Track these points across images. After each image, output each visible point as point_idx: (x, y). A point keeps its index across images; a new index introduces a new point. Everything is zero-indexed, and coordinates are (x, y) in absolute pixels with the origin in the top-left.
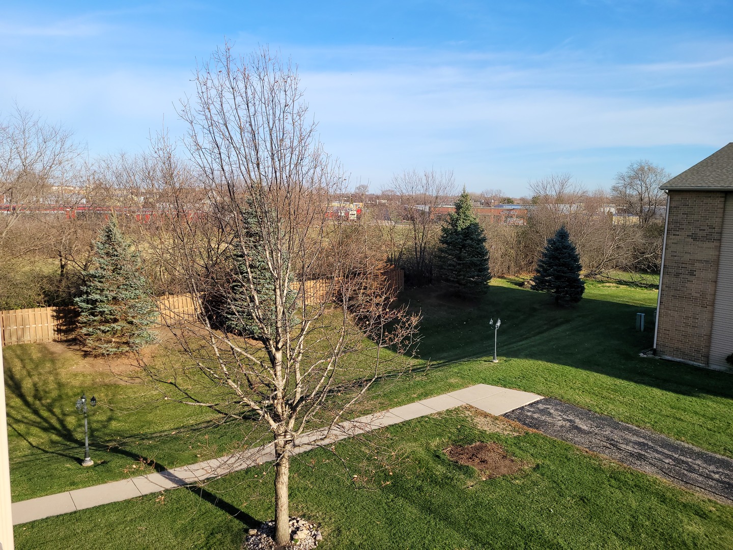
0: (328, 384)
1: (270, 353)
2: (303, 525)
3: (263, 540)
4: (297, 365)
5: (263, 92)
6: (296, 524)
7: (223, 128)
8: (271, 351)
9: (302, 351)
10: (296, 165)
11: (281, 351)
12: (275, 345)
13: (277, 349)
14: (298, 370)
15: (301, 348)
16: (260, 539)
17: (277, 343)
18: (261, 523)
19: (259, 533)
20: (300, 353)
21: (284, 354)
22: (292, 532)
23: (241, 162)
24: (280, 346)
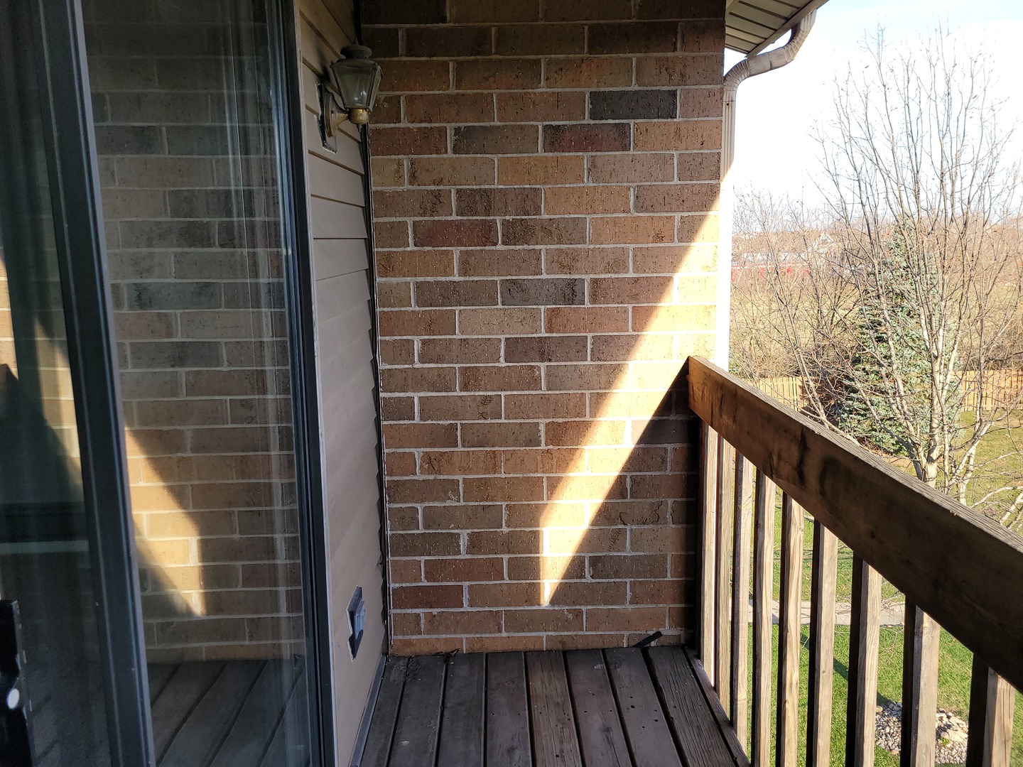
0: (1015, 520)
1: (917, 464)
2: (958, 724)
3: (891, 724)
4: (963, 488)
5: (933, 84)
6: (945, 720)
7: (865, 144)
8: (919, 462)
9: (971, 468)
10: (981, 187)
11: (935, 464)
12: (927, 454)
13: (930, 460)
14: (963, 495)
15: (972, 462)
16: (888, 722)
17: (930, 452)
18: (889, 701)
19: (886, 714)
20: (968, 471)
21: (941, 469)
22: (939, 728)
23: (890, 190)
24: (934, 455)
